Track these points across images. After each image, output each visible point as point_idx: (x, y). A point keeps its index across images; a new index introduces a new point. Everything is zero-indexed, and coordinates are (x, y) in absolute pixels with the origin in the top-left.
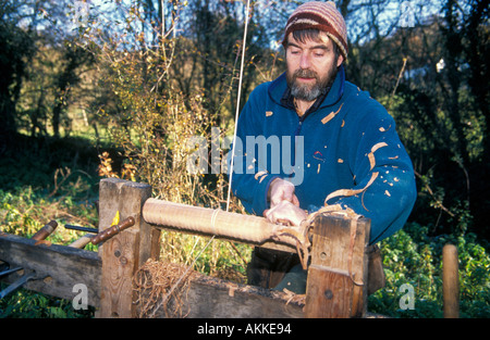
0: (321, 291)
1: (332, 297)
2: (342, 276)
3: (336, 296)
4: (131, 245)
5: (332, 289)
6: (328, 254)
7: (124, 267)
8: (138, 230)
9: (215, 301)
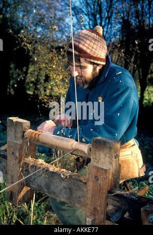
0: (93, 176)
1: (98, 180)
2: (103, 169)
3: (100, 179)
4: (18, 149)
5: (98, 176)
6: (98, 158)
7: (15, 160)
8: (21, 142)
9: (52, 179)
